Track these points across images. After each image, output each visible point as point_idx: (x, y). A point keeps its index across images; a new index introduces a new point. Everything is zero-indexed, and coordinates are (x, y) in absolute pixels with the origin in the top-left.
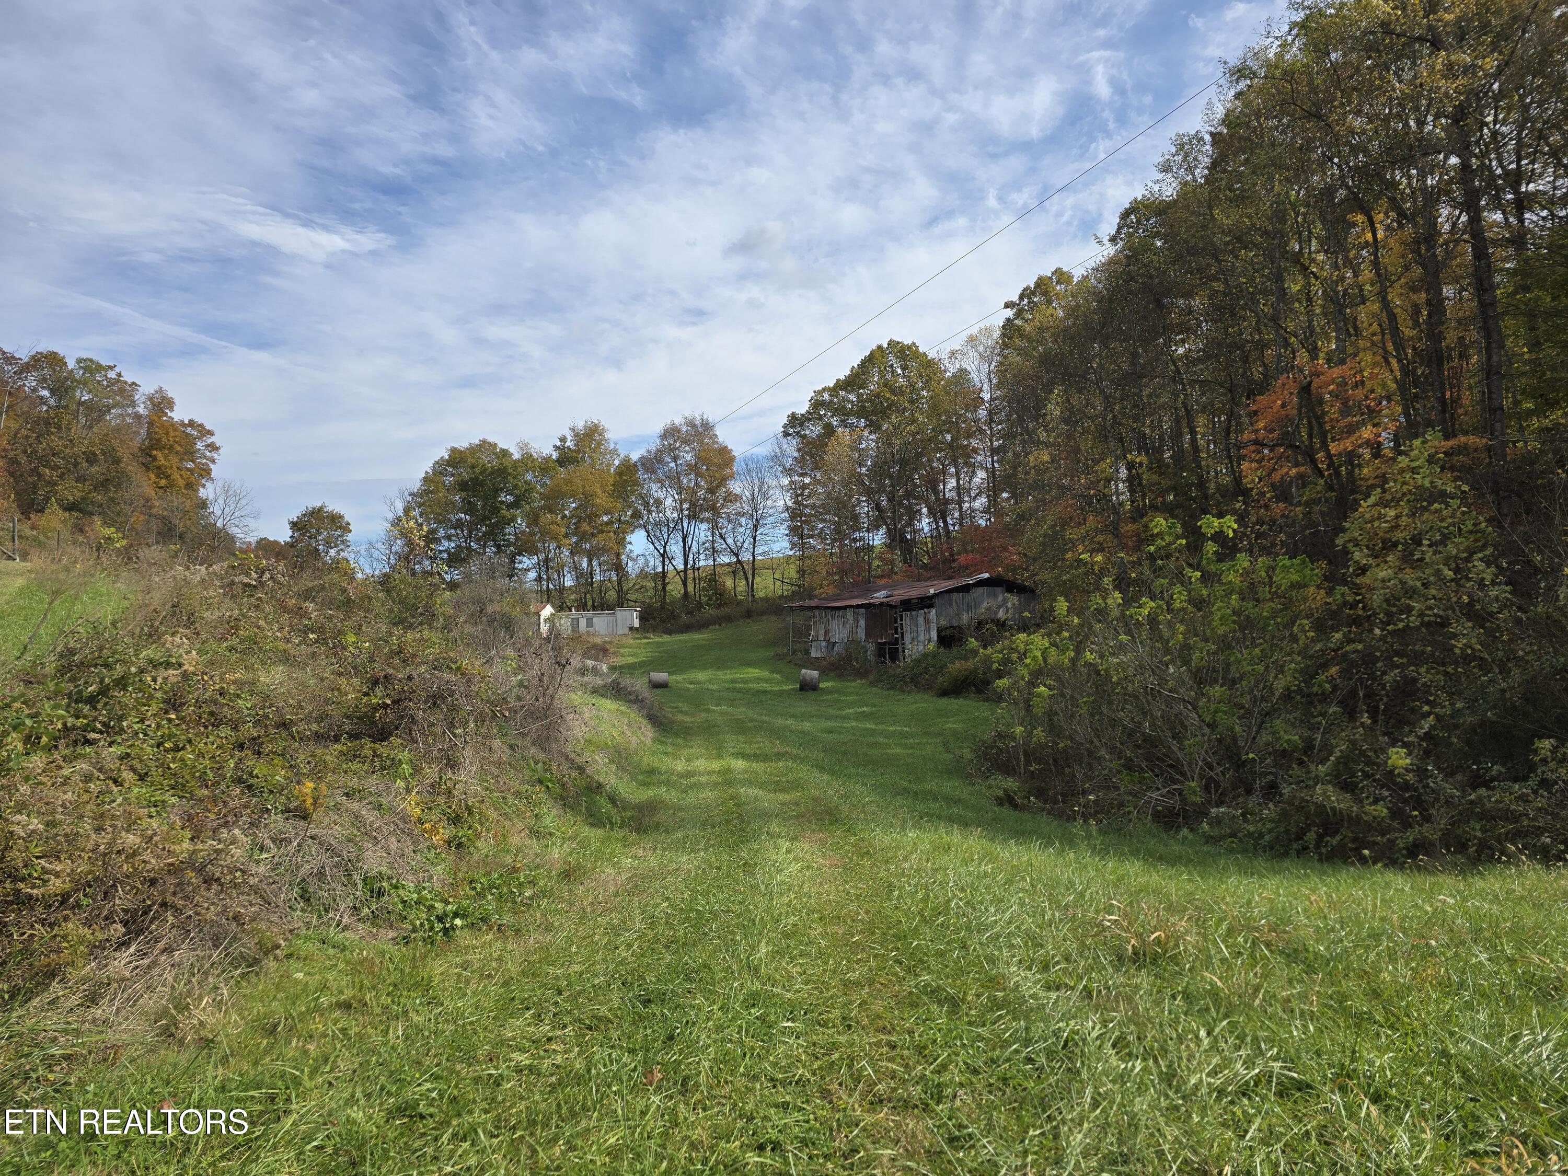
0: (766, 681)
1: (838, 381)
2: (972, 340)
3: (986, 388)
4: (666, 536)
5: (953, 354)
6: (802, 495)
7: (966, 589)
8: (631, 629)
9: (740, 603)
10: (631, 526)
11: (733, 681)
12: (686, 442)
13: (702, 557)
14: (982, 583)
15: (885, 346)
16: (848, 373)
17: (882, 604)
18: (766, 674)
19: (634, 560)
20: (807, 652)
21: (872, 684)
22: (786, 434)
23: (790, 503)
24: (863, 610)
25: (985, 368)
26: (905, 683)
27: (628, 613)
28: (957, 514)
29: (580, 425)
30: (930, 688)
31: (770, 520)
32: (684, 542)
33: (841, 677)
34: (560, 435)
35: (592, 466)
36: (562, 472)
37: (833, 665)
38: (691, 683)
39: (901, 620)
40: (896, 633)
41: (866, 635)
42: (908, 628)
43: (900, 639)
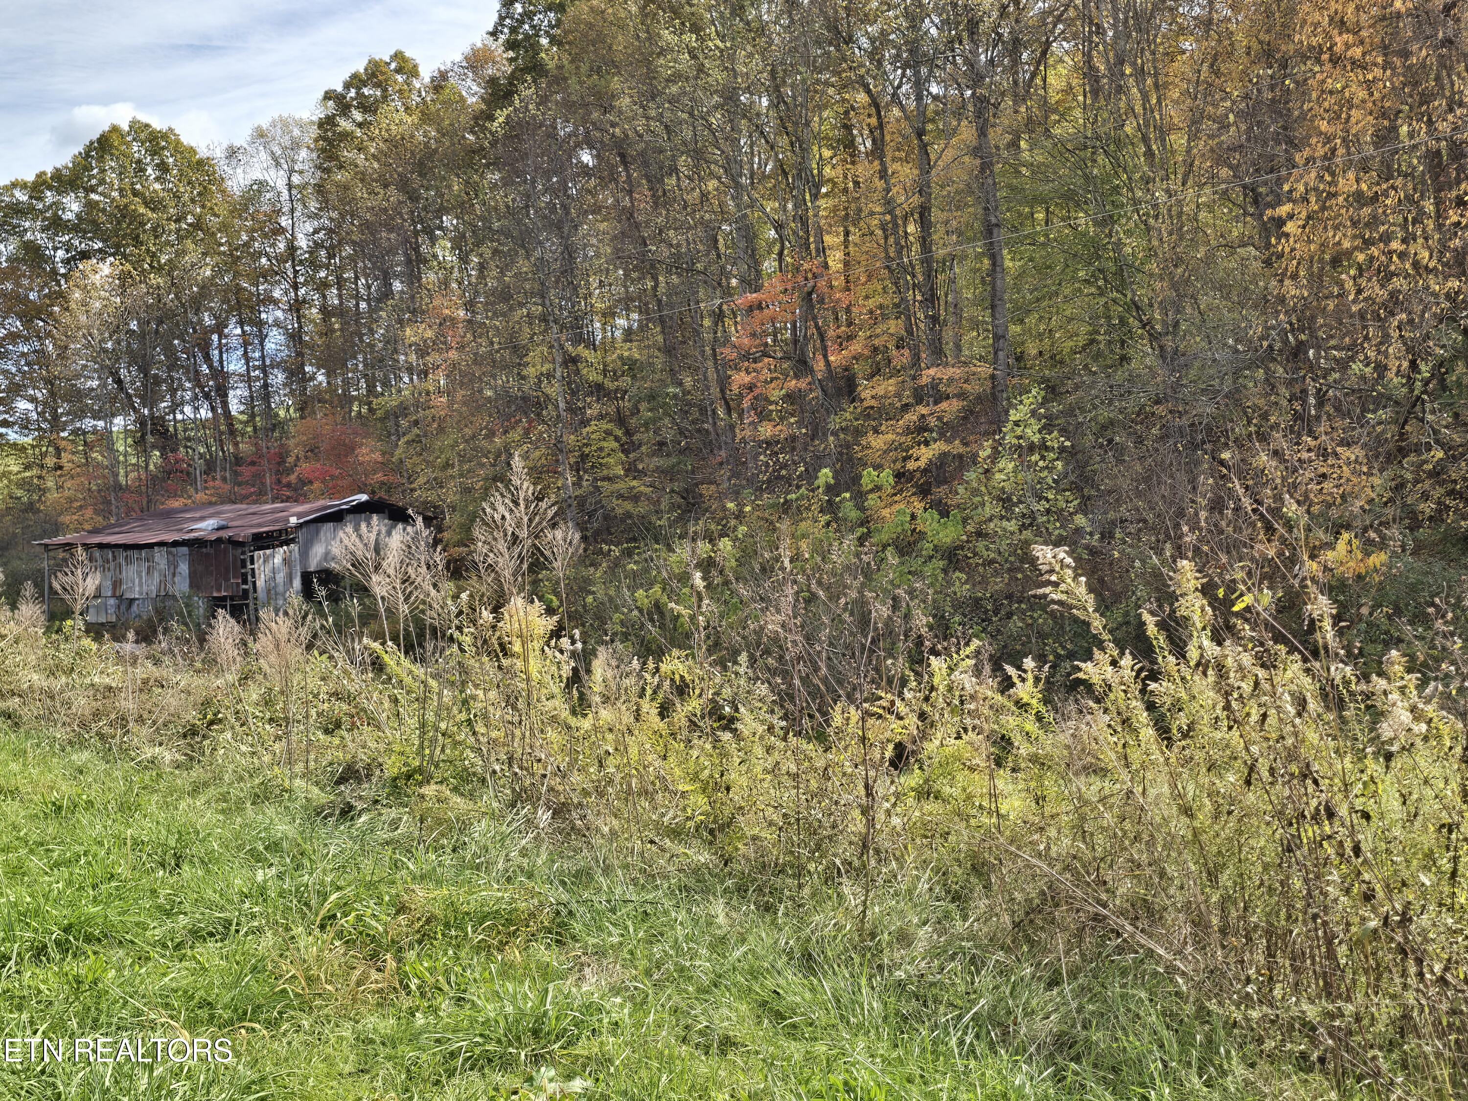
5: (232, 153)
7: (337, 517)
14: (359, 508)
15: (125, 127)
17: (219, 540)
24: (185, 550)
39: (252, 563)
40: (245, 582)
41: (190, 586)
42: (262, 575)
43: (251, 591)
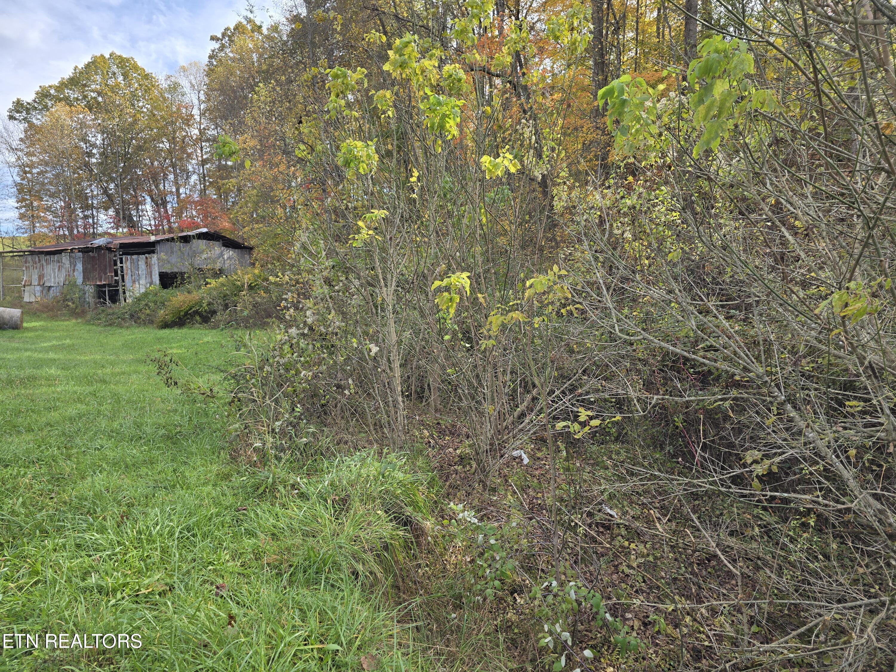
1: (63, 80)
7: (187, 239)
14: (201, 236)
17: (100, 248)
20: (20, 296)
21: (88, 322)
22: (11, 117)
23: (18, 179)
24: (80, 254)
26: (124, 319)
30: (151, 322)
37: (47, 307)
39: (121, 263)
40: (116, 275)
41: (84, 278)
42: (129, 271)
43: (121, 281)
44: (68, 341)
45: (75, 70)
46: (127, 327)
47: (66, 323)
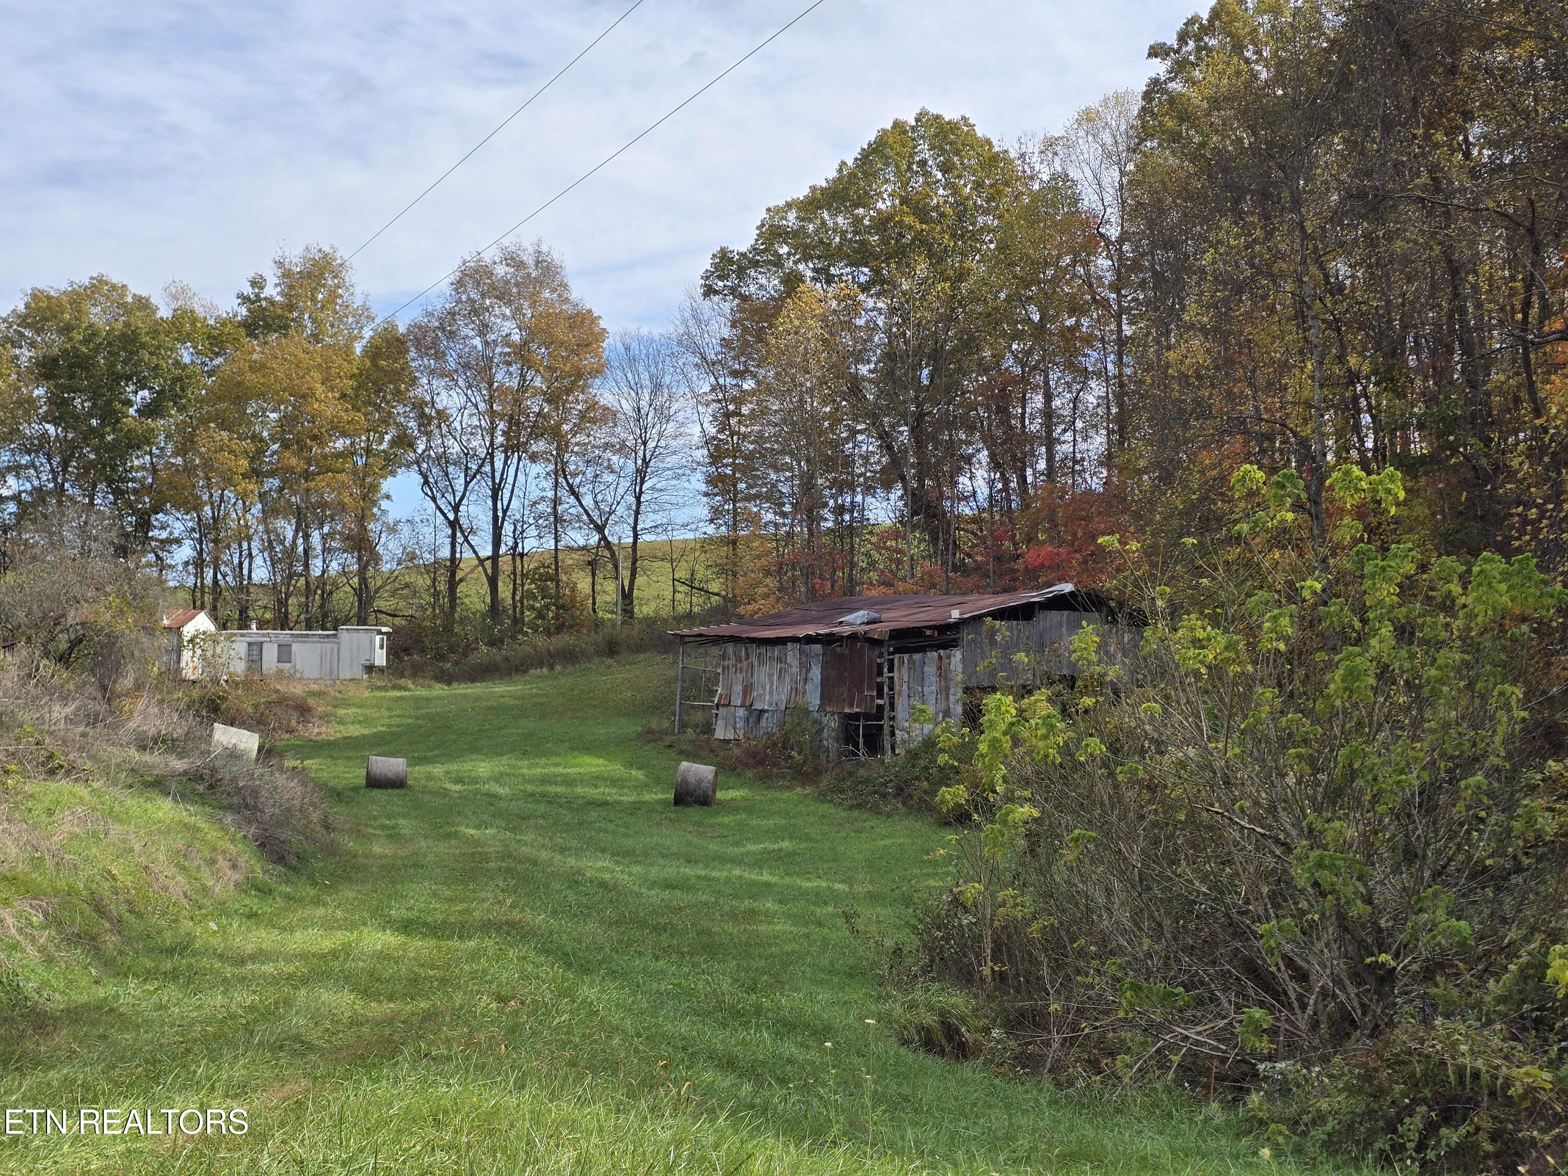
0: (614, 782)
1: (813, 189)
2: (1088, 118)
3: (1113, 214)
4: (459, 484)
5: (1050, 144)
6: (737, 413)
7: (1025, 612)
8: (370, 668)
9: (597, 625)
10: (390, 464)
11: (546, 780)
12: (503, 296)
13: (532, 532)
14: (1059, 603)
15: (910, 122)
16: (833, 174)
17: (854, 636)
18: (616, 768)
19: (393, 529)
20: (708, 729)
21: (822, 797)
22: (709, 291)
23: (712, 431)
24: (818, 648)
25: (1111, 177)
26: (884, 796)
27: (363, 637)
28: (1042, 465)
29: (295, 257)
31: (672, 461)
32: (495, 498)
33: (765, 780)
34: (251, 275)
35: (315, 338)
36: (256, 350)
37: (754, 755)
38: (459, 781)
39: (891, 670)
40: (880, 695)
41: (822, 698)
42: (905, 687)
43: (887, 708)
44: (785, 844)
45: (840, 170)
46: (889, 815)
47: (786, 795)
